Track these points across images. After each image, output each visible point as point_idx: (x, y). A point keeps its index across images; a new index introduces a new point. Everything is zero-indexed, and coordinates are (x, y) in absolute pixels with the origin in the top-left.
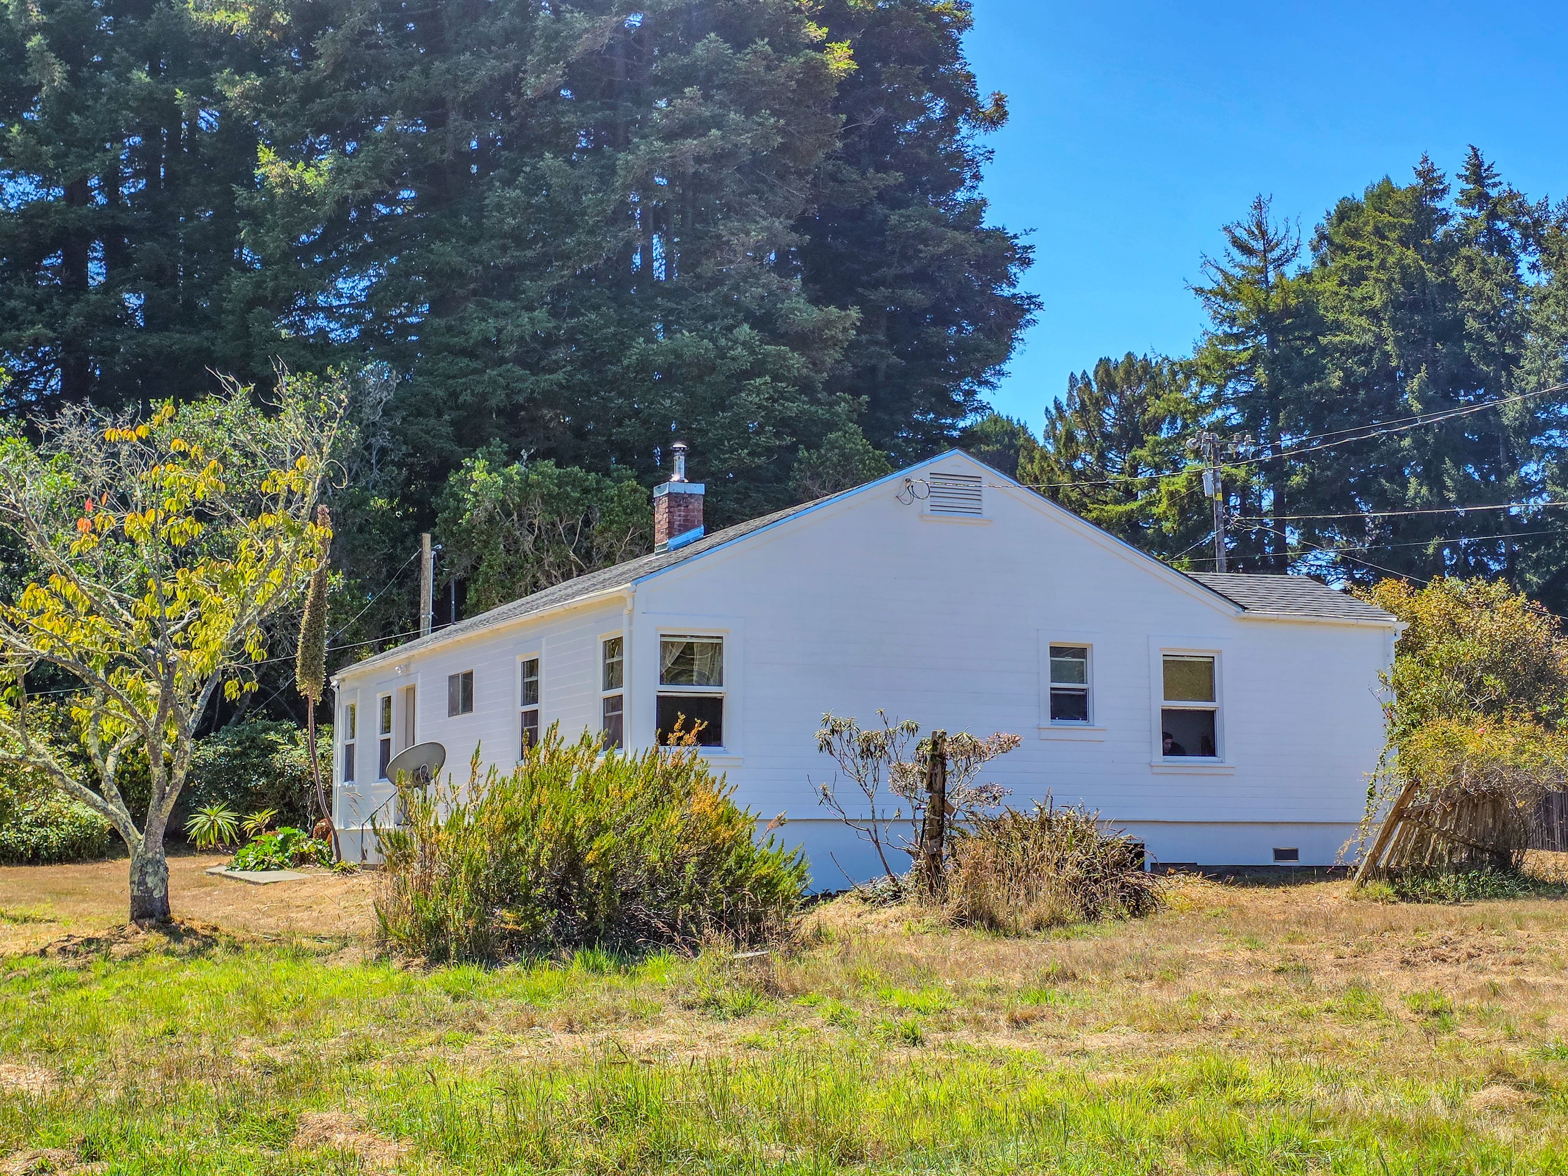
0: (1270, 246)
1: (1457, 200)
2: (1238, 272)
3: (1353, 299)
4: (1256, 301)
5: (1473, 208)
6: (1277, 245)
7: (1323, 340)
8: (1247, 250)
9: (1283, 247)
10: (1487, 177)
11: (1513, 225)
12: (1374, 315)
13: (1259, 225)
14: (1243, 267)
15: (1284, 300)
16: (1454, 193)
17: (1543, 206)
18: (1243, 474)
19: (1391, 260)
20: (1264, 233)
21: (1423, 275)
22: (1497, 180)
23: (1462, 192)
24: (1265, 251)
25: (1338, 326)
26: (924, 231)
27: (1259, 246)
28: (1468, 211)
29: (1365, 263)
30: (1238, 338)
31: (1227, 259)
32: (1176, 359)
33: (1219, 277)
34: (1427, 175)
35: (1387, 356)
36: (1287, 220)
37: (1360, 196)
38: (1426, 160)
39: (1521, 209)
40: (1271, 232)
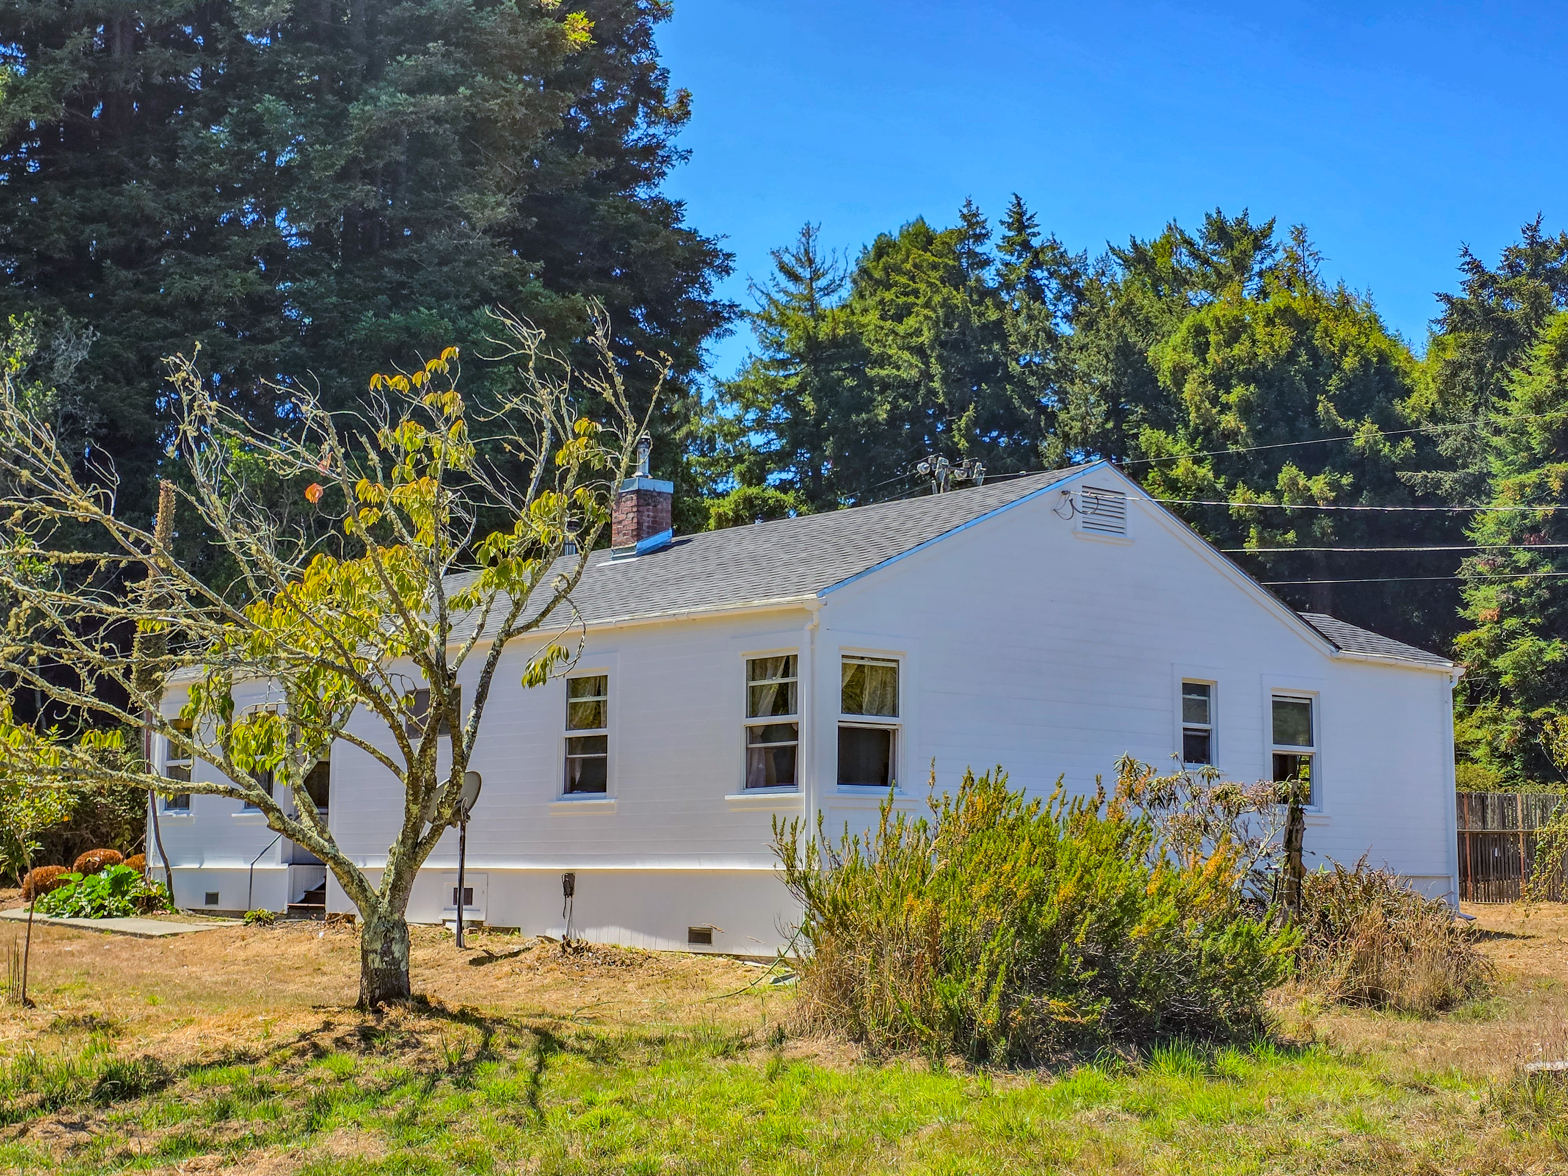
0: (816, 276)
1: (998, 246)
2: (782, 298)
3: (897, 334)
4: (806, 328)
5: (1012, 255)
6: (823, 275)
7: (871, 372)
8: (794, 277)
9: (829, 277)
10: (1028, 227)
11: (1051, 275)
12: (920, 351)
13: (807, 252)
14: (786, 292)
15: (834, 330)
16: (996, 238)
17: (1082, 259)
18: (792, 500)
19: (937, 299)
20: (811, 262)
21: (968, 316)
22: (1036, 230)
23: (1004, 237)
24: (811, 279)
25: (882, 361)
26: (633, 225)
27: (806, 273)
28: (1008, 258)
29: (911, 299)
30: (783, 364)
31: (772, 283)
32: (724, 380)
33: (764, 301)
34: (971, 219)
35: (933, 392)
36: (834, 251)
37: (896, 234)
38: (969, 204)
39: (1062, 259)
40: (818, 260)
